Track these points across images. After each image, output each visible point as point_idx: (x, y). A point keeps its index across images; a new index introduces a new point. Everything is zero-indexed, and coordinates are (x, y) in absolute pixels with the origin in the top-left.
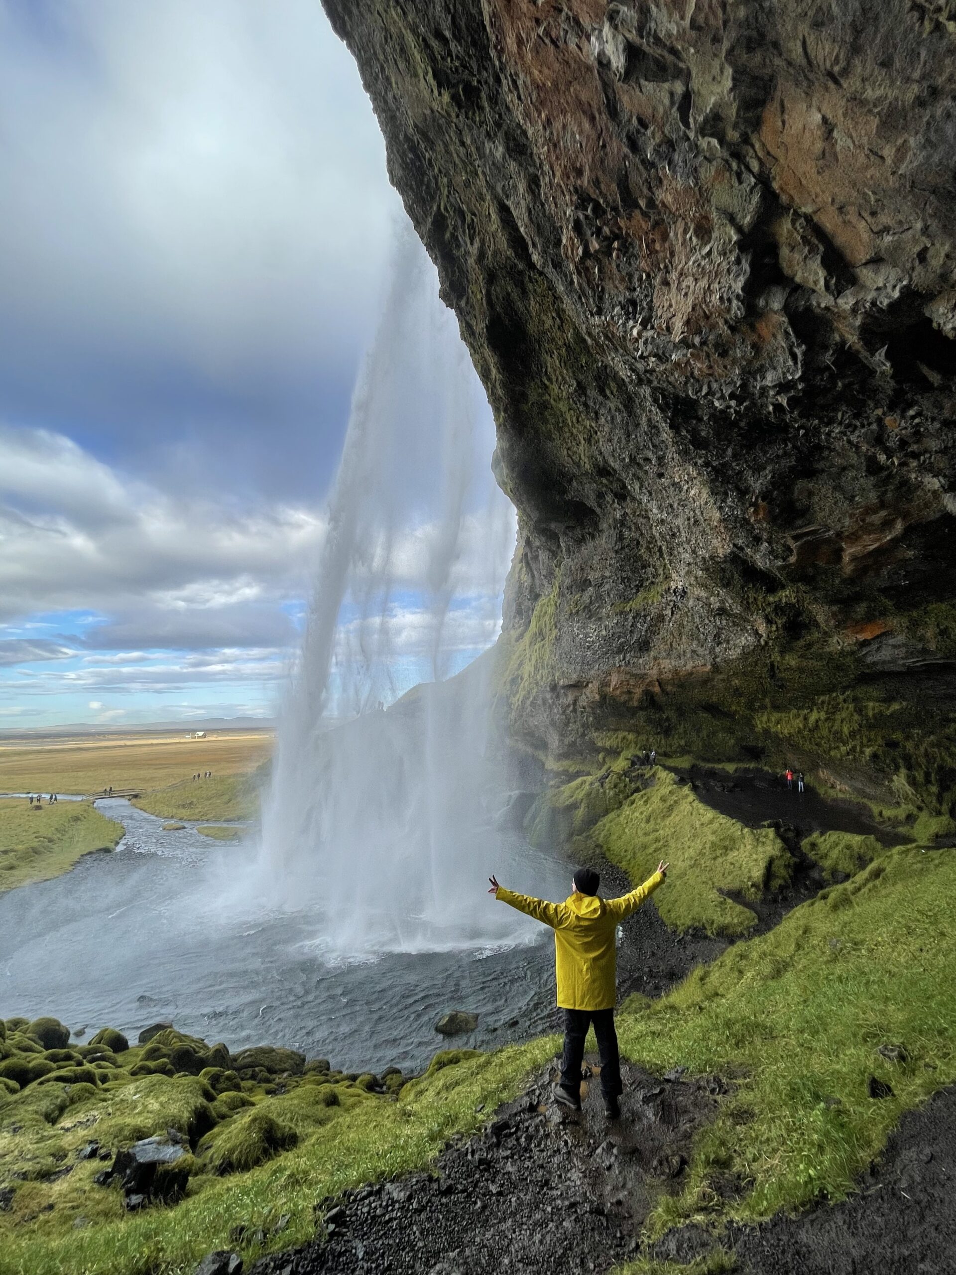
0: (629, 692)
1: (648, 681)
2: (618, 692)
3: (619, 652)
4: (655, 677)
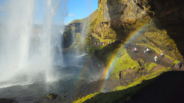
0: (117, 25)
2: (115, 25)
3: (116, 14)
4: (124, 22)
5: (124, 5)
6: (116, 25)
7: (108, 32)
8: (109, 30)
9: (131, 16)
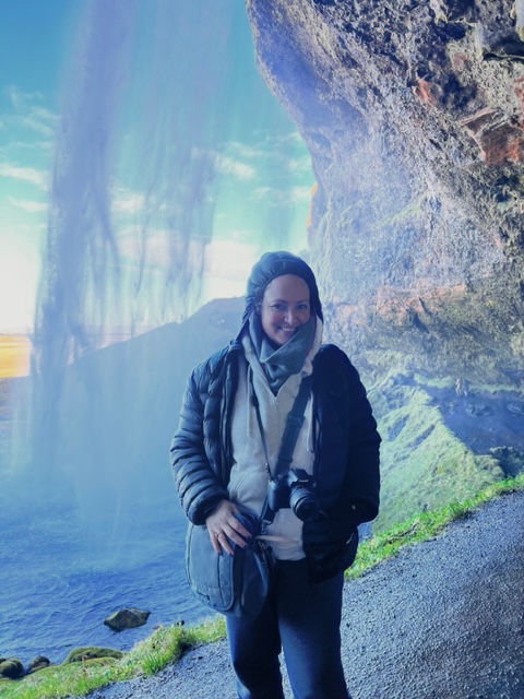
0: (394, 311)
1: (411, 300)
2: (383, 311)
3: (385, 269)
4: (418, 296)
5: (412, 233)
6: (387, 312)
7: (356, 344)
8: (359, 332)
9: (446, 273)
